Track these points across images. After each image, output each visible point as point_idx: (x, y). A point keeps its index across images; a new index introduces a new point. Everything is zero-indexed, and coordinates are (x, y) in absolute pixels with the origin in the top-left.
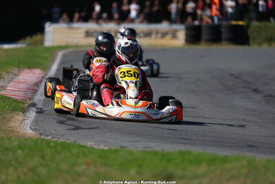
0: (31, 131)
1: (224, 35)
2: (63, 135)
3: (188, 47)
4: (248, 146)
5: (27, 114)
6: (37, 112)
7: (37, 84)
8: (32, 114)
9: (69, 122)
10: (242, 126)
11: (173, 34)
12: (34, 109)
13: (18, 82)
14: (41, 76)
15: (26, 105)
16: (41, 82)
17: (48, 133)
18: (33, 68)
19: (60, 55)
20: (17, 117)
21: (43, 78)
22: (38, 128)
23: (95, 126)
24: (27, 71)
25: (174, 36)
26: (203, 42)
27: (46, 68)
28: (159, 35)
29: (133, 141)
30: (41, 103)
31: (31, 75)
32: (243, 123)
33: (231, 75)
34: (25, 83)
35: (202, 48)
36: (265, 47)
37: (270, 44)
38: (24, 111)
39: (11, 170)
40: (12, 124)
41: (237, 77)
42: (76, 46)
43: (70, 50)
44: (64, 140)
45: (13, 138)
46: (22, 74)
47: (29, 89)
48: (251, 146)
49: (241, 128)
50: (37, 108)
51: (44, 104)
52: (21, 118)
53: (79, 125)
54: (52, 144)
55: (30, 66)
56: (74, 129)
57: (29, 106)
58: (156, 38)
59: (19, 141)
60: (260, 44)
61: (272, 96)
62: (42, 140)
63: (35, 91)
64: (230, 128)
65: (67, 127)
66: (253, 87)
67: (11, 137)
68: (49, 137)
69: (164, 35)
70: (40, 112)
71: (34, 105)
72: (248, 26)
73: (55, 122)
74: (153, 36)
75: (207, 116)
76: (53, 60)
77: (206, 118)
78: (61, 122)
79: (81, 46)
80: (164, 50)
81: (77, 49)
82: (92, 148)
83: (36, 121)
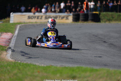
0: (11, 59)
1: (90, 18)
2: (25, 61)
3: (74, 23)
4: (104, 65)
5: (8, 52)
6: (12, 51)
7: (10, 39)
8: (10, 52)
9: (26, 55)
10: (101, 57)
11: (67, 17)
12: (10, 50)
13: (2, 38)
14: (11, 36)
15: (7, 48)
16: (12, 38)
17: (18, 60)
18: (8, 32)
19: (18, 27)
20: (4, 53)
21: (12, 36)
22: (13, 57)
23: (38, 57)
24: (5, 33)
25: (67, 18)
26: (80, 21)
27: (13, 32)
28: (60, 18)
29: (55, 63)
30: (13, 47)
31: (7, 35)
32: (101, 56)
33: (94, 35)
34: (5, 39)
35: (80, 23)
36: (107, 23)
37: (110, 22)
38: (6, 51)
39: (6, 75)
40: (2, 56)
41: (96, 36)
42: (25, 23)
43: (23, 24)
44: (26, 63)
45: (4, 62)
46: (3, 35)
47: (7, 41)
48: (105, 65)
49: (100, 58)
50: (12, 49)
51: (14, 48)
52: (5, 53)
53: (31, 56)
54: (21, 64)
55: (6, 32)
56: (29, 58)
57: (8, 49)
58: (59, 19)
59: (7, 63)
60: (105, 22)
61: (112, 44)
62: (17, 62)
63: (10, 42)
64: (95, 58)
65: (26, 57)
66: (104, 40)
67: (3, 61)
68: (19, 62)
69: (63, 18)
70: (13, 51)
71: (10, 48)
72: (100, 14)
73: (20, 55)
74: (58, 18)
75: (85, 53)
76: (16, 29)
77: (84, 53)
78: (23, 55)
79: (27, 23)
80: (63, 24)
81: (25, 24)
82: (39, 66)
83: (12, 55)
